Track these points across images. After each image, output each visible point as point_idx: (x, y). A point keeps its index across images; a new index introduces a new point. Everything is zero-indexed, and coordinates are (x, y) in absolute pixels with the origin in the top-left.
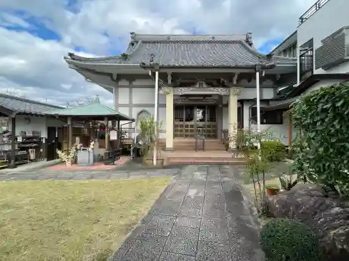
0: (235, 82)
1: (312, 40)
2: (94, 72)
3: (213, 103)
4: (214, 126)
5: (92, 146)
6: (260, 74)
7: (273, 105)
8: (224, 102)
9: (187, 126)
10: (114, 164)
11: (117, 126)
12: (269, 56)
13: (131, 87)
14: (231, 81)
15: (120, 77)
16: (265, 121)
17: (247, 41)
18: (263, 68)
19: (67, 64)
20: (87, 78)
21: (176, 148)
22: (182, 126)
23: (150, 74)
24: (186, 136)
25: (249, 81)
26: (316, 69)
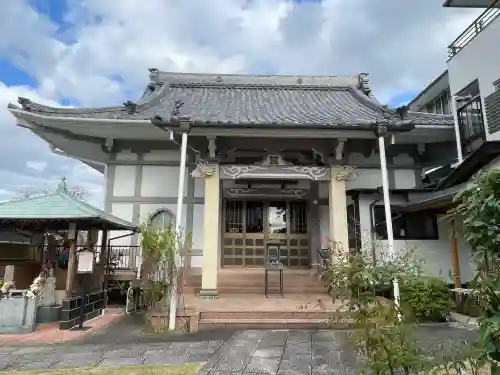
0: (339, 157)
1: (475, 83)
2: (67, 134)
3: (299, 197)
4: (305, 243)
5: (34, 287)
6: (387, 142)
7: (416, 200)
8: (321, 195)
9: (249, 242)
10: (81, 328)
11: (99, 243)
12: (402, 112)
13: (140, 164)
14: (332, 155)
15: (119, 145)
16: (402, 233)
17: (360, 87)
18: (392, 129)
19: (14, 120)
20: (54, 146)
21: (225, 289)
22: (239, 242)
23: (172, 138)
24: (249, 262)
25: (367, 154)
26: (491, 133)
